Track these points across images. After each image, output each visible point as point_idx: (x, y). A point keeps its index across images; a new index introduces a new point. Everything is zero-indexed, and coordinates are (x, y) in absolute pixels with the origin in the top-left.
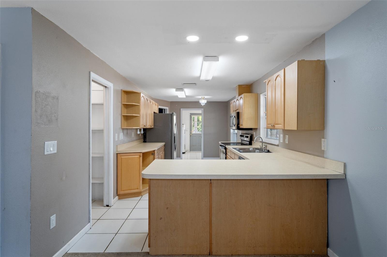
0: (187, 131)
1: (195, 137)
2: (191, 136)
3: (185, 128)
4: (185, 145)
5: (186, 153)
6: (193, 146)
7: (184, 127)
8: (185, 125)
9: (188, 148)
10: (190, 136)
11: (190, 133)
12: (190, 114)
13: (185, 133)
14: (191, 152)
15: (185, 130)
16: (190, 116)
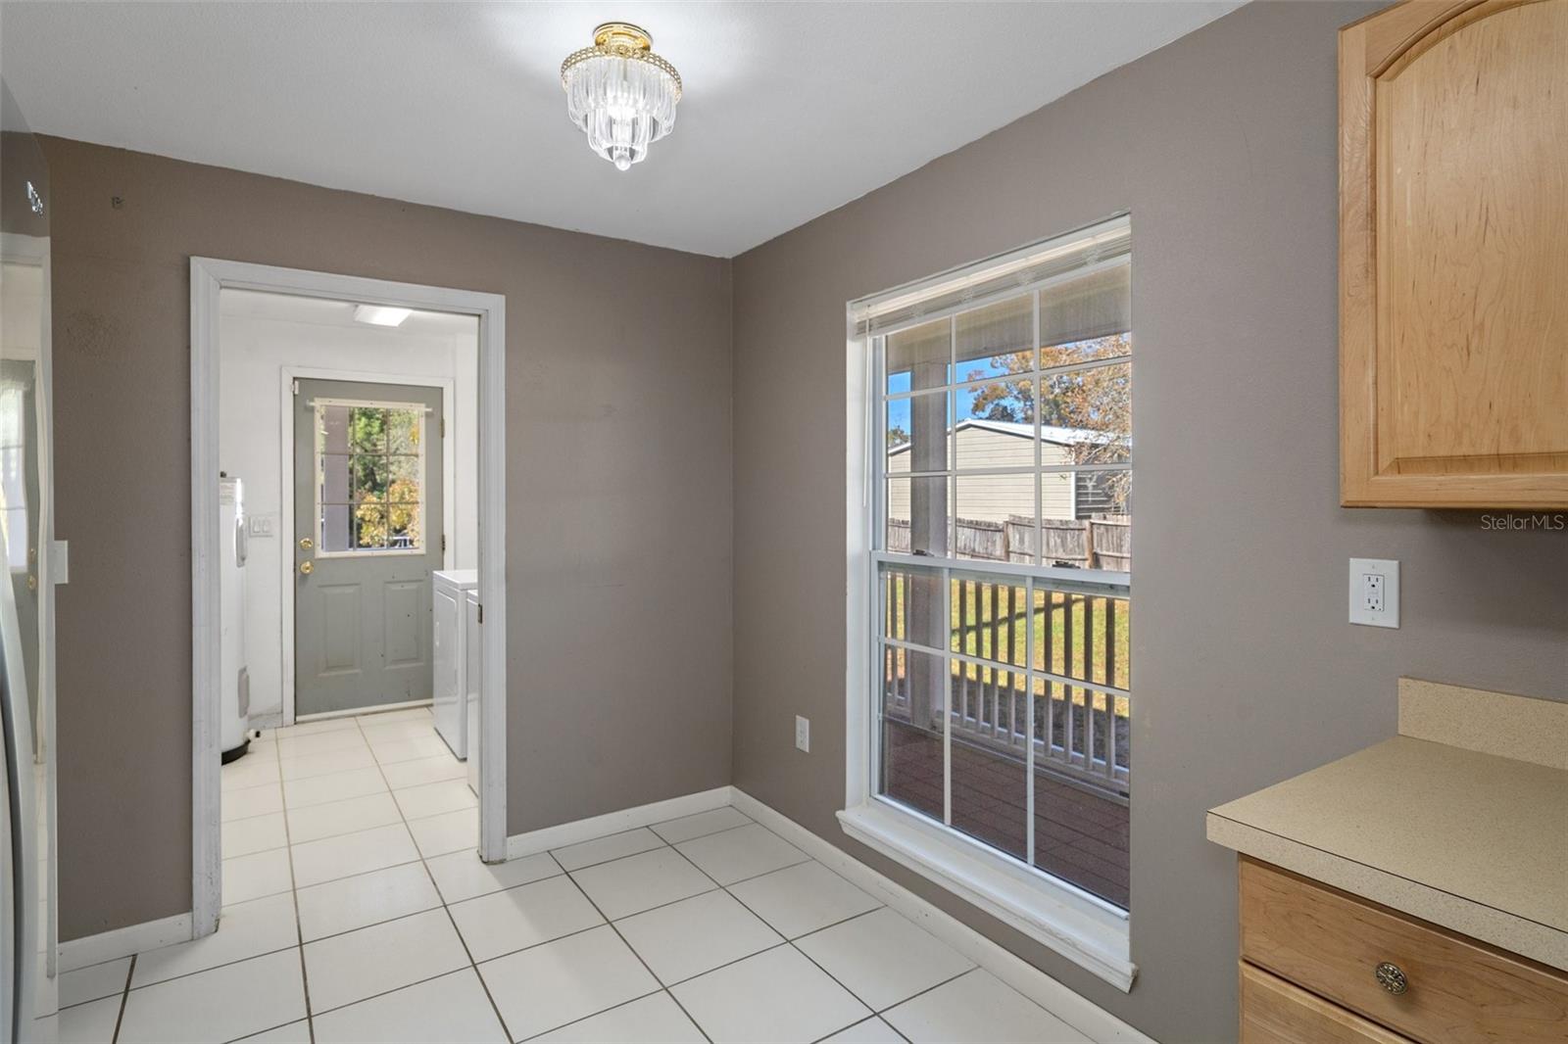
0: (267, 535)
1: (350, 590)
2: (304, 576)
3: (239, 510)
4: (243, 671)
5: (255, 743)
6: (329, 668)
7: (231, 498)
8: (239, 486)
9: (275, 682)
10: (300, 579)
11: (301, 552)
12: (295, 379)
13: (243, 559)
14: (303, 722)
15: (240, 531)
16: (294, 395)
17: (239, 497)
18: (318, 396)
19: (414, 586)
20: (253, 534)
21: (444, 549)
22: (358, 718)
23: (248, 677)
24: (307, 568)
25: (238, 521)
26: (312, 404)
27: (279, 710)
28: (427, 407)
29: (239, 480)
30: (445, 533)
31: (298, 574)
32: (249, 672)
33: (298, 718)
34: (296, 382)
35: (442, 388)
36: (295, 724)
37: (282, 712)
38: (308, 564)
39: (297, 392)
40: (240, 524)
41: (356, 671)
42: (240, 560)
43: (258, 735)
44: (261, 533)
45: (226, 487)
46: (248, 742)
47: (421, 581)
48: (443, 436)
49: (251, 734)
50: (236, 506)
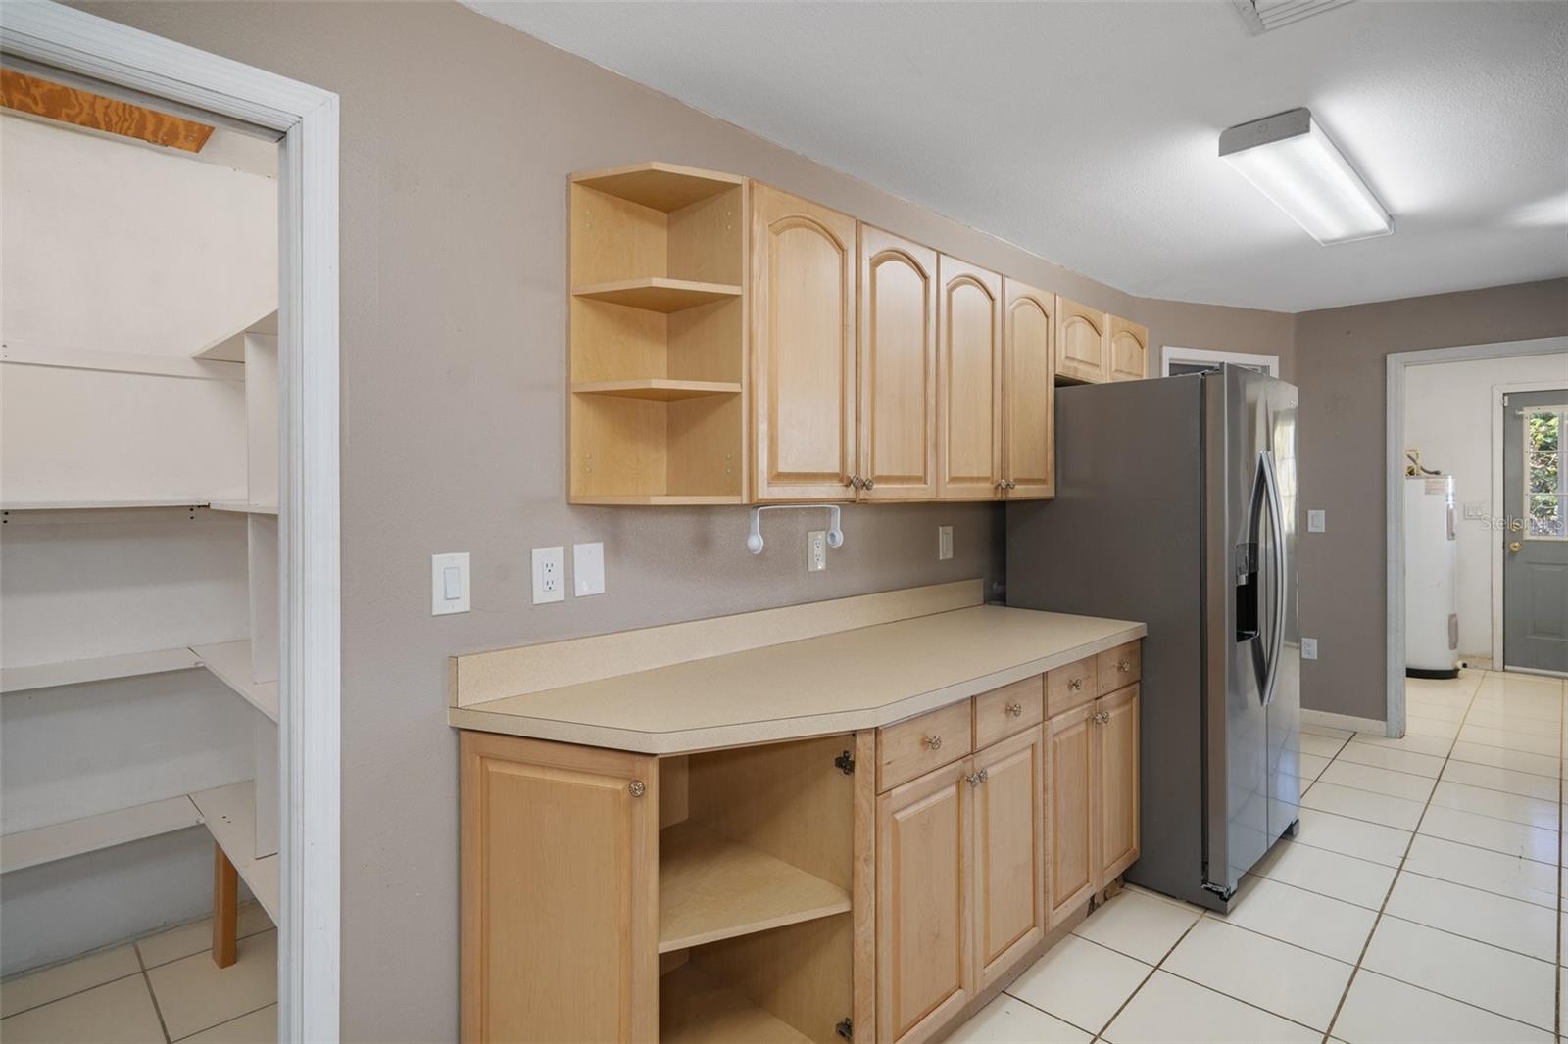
2: (1513, 554)
3: (1450, 498)
4: (1453, 616)
5: (1463, 672)
6: (1536, 633)
8: (1450, 480)
9: (1485, 626)
10: (1509, 556)
11: (1510, 534)
12: (1504, 394)
14: (1512, 671)
15: (1450, 515)
16: (1504, 407)
17: (1451, 490)
18: (1526, 406)
20: (1467, 517)
23: (1458, 622)
24: (1516, 547)
25: (1449, 505)
26: (1521, 413)
27: (1488, 657)
29: (1451, 474)
31: (1507, 551)
32: (1460, 618)
33: (1506, 667)
34: (1506, 397)
36: (1504, 671)
37: (1491, 659)
38: (1516, 544)
39: (1506, 405)
40: (1451, 507)
41: (1563, 640)
43: (1466, 666)
44: (1471, 517)
45: (1438, 482)
46: (1457, 669)
49: (1460, 664)
50: (1447, 496)
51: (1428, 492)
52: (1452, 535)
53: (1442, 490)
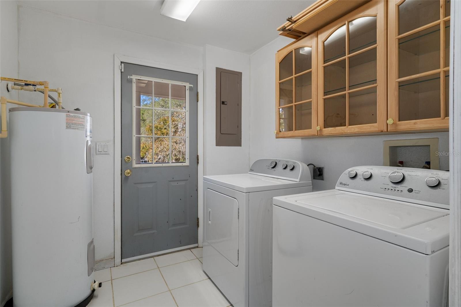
0: (106, 153)
1: (150, 186)
2: (127, 178)
3: (89, 134)
4: (91, 243)
6: (140, 231)
8: (89, 118)
10: (124, 179)
11: (125, 163)
12: (121, 62)
13: (91, 168)
14: (126, 263)
15: (89, 150)
16: (121, 72)
17: (88, 127)
18: (134, 74)
19: (183, 183)
20: (98, 153)
21: (198, 163)
22: (155, 258)
23: (94, 246)
24: (128, 173)
25: (87, 141)
26: (131, 77)
27: (113, 257)
28: (190, 84)
29: (89, 114)
30: (198, 154)
31: (123, 176)
32: (95, 243)
33: (123, 261)
34: (123, 65)
35: (197, 75)
36: (121, 264)
37: (114, 258)
38: (129, 171)
39: (123, 70)
40: (89, 143)
41: (154, 231)
42: (89, 169)
43: (100, 285)
44: (103, 153)
45: (79, 117)
46: (94, 290)
47: (187, 180)
48: (198, 101)
49: (96, 285)
50: (86, 132)
51: (68, 127)
52: (90, 168)
53: (82, 126)
